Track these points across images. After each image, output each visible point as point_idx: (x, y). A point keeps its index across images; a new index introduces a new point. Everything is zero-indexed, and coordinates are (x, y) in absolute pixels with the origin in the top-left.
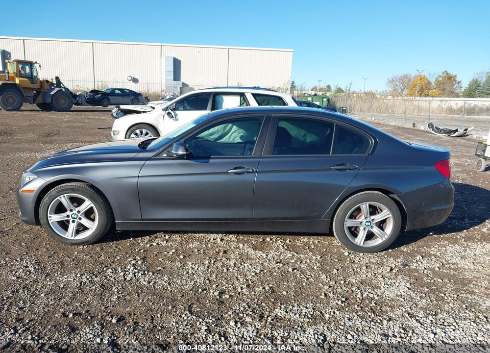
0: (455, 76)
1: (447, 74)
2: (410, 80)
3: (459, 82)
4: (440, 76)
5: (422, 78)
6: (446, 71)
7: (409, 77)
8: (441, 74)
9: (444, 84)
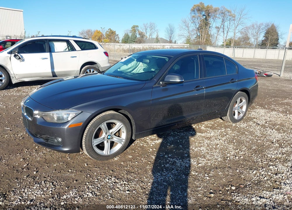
0: (115, 32)
1: (111, 30)
2: (92, 33)
3: (117, 35)
4: (107, 31)
5: (98, 32)
6: (110, 29)
7: (91, 31)
8: (108, 30)
9: (110, 36)
